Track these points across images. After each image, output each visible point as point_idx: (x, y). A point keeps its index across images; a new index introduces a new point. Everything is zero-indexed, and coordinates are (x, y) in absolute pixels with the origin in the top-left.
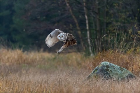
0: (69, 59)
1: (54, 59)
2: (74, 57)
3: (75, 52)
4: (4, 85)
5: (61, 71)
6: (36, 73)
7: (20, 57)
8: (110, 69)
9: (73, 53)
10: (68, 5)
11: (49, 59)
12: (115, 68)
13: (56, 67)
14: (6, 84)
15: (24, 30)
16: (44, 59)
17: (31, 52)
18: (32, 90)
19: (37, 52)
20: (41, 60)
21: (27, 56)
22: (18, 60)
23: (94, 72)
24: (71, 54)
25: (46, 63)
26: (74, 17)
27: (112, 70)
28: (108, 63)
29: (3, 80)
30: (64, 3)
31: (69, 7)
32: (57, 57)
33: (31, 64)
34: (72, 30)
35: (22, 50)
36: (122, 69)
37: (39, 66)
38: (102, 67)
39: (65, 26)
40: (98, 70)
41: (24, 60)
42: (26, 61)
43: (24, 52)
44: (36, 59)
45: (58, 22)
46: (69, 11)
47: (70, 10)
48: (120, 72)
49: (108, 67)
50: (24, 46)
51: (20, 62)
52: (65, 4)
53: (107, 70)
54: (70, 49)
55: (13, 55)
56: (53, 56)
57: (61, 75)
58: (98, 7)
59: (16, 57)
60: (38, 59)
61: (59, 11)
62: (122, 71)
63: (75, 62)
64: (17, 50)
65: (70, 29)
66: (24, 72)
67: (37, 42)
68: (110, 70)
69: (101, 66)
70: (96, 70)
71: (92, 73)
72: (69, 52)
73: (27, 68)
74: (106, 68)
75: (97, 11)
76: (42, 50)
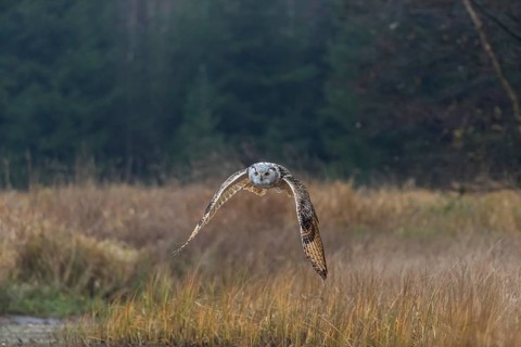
0: (492, 210)
1: (448, 208)
2: (506, 203)
3: (509, 188)
4: (298, 287)
5: (469, 245)
6: (395, 250)
7: (347, 204)
9: (505, 193)
10: (488, 47)
11: (432, 210)
13: (454, 234)
14: (304, 284)
15: (358, 125)
16: (417, 210)
17: (377, 189)
18: (379, 304)
19: (395, 189)
20: (410, 212)
21: (368, 202)
22: (340, 214)
24: (496, 195)
25: (425, 222)
26: (505, 83)
29: (294, 274)
30: (476, 42)
31: (491, 54)
32: (457, 204)
33: (377, 224)
34: (500, 122)
35: (351, 181)
37: (401, 230)
39: (479, 111)
41: (359, 214)
42: (363, 217)
43: (356, 187)
44: (394, 209)
45: (460, 98)
46: (490, 65)
47: (496, 64)
50: (357, 171)
51: (347, 218)
52: (480, 47)
54: (495, 178)
55: (326, 199)
56: (445, 202)
57: (468, 257)
59: (334, 203)
60: (399, 210)
61: (460, 68)
63: (511, 219)
64: (338, 183)
65: (494, 121)
66: (358, 248)
67: (396, 158)
72: (491, 190)
73: (368, 237)
76: (411, 182)
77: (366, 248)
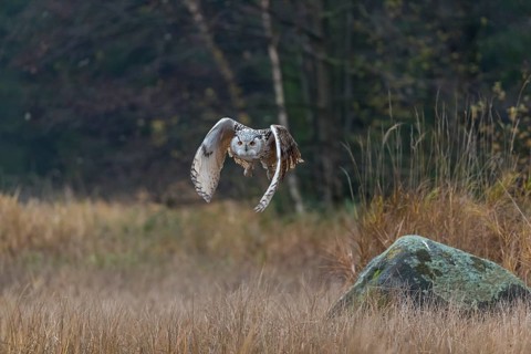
8: (433, 264)
12: (452, 263)
23: (370, 277)
27: (441, 270)
28: (424, 241)
36: (479, 266)
38: (400, 259)
40: (385, 271)
41: (29, 238)
42: (36, 241)
48: (471, 275)
49: (423, 255)
53: (422, 269)
58: (322, 15)
62: (483, 270)
68: (436, 271)
69: (395, 253)
70: (375, 269)
71: (360, 281)
74: (415, 262)
75: (318, 32)
77: (47, 283)
